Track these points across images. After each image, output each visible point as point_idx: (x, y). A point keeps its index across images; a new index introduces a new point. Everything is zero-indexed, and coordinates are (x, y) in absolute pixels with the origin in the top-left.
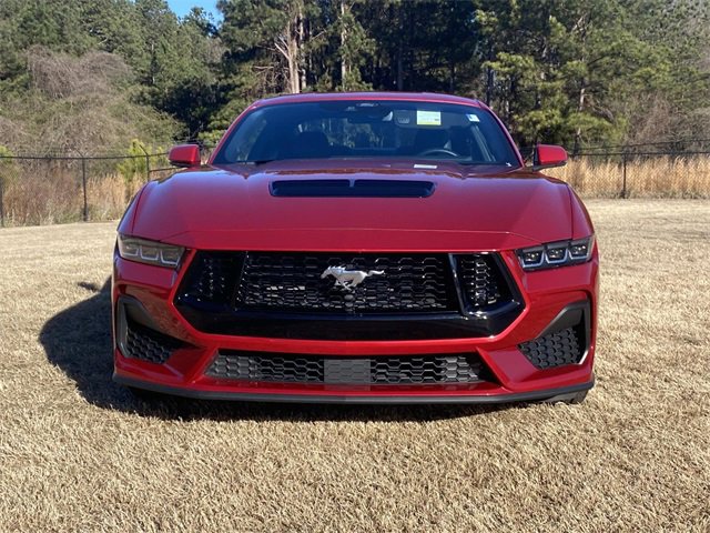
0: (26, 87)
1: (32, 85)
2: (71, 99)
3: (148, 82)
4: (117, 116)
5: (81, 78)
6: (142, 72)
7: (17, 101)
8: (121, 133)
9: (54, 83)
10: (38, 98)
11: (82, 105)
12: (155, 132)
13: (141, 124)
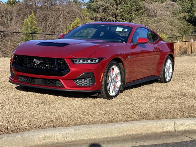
0: (142, 14)
1: (144, 14)
2: (156, 18)
3: (189, 12)
4: (171, 24)
5: (161, 11)
6: (187, 8)
7: (139, 19)
8: (172, 30)
9: (151, 13)
10: (145, 18)
11: (160, 20)
12: (184, 30)
13: (180, 27)
